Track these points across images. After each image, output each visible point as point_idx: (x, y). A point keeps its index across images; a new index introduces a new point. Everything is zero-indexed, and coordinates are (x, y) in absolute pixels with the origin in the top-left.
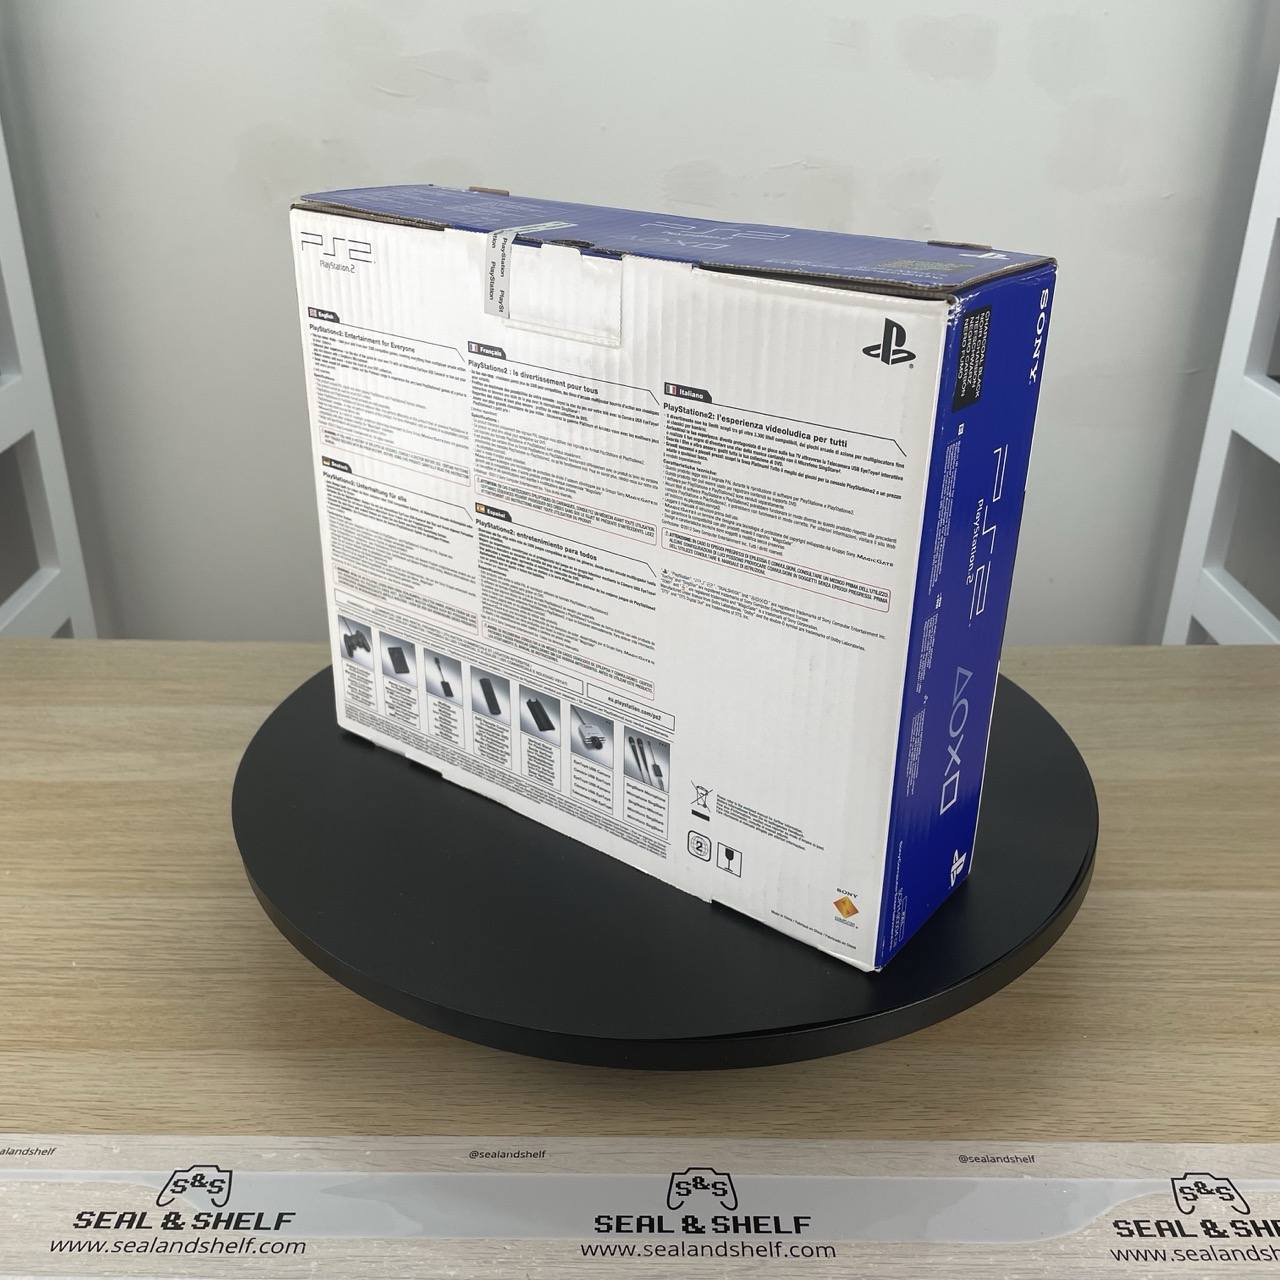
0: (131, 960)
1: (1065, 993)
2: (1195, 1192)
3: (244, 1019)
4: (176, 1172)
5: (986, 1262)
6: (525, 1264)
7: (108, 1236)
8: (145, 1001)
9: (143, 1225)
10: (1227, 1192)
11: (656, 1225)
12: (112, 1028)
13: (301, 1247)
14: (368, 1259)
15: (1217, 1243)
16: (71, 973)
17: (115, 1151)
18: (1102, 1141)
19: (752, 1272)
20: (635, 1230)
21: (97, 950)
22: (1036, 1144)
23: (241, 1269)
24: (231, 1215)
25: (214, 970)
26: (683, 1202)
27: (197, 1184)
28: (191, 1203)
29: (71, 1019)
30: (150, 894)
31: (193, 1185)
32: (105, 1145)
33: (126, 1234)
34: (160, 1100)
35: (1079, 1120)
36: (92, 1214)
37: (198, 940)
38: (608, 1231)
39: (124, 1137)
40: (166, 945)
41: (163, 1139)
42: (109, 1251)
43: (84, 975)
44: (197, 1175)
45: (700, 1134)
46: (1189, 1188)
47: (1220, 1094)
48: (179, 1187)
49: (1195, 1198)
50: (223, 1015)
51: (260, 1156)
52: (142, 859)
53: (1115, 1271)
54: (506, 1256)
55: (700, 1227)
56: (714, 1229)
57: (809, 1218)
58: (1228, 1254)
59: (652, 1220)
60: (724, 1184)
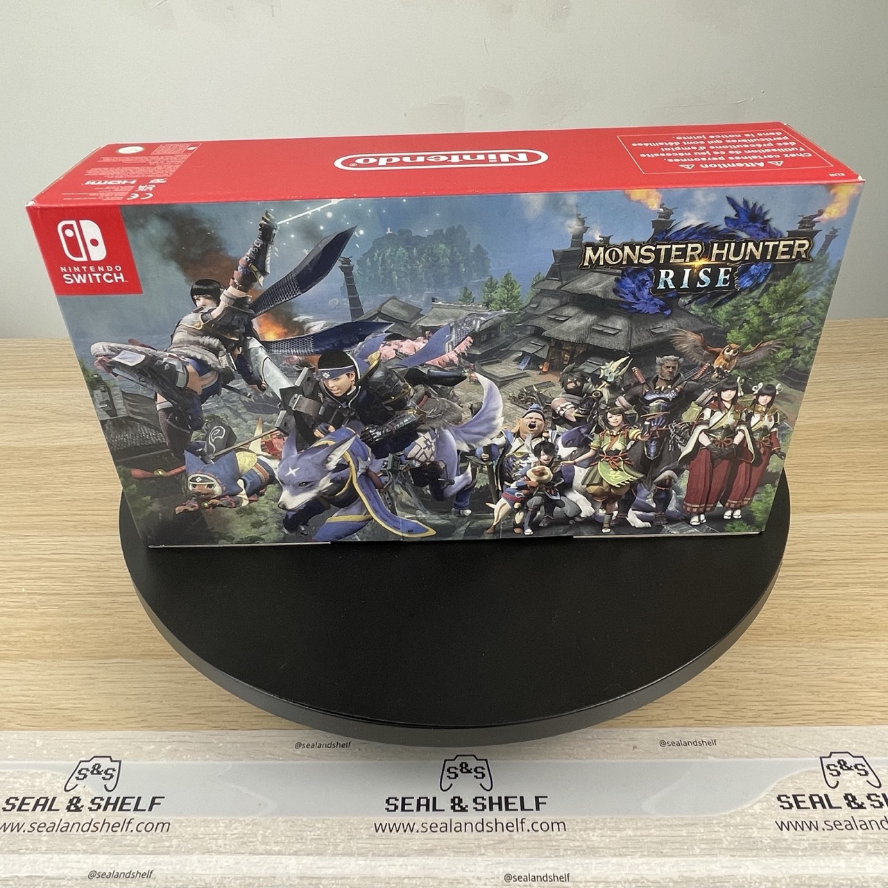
0: (63, 586)
2: (839, 769)
4: (81, 762)
5: (680, 833)
7: (27, 818)
8: (70, 620)
9: (53, 808)
10: (863, 769)
11: (430, 805)
12: (45, 642)
13: (166, 826)
14: (215, 836)
15: (857, 814)
17: (37, 746)
18: (767, 726)
19: (502, 846)
20: (415, 809)
21: (41, 578)
22: (717, 729)
23: (121, 846)
24: (118, 799)
26: (452, 785)
27: (95, 772)
28: (89, 789)
29: (17, 635)
30: (82, 534)
31: (92, 773)
32: (31, 739)
33: (42, 816)
34: (76, 701)
35: (747, 707)
36: (17, 799)
37: (114, 570)
38: (395, 810)
39: (47, 733)
40: (89, 574)
41: (74, 735)
42: (26, 831)
43: (31, 599)
44: (96, 764)
46: (835, 766)
47: (854, 683)
48: (81, 774)
49: (839, 773)
50: (124, 631)
51: (142, 748)
52: (78, 506)
53: (779, 840)
54: (318, 832)
55: (464, 806)
56: (474, 808)
57: (547, 797)
58: (865, 824)
59: (428, 801)
60: (483, 768)
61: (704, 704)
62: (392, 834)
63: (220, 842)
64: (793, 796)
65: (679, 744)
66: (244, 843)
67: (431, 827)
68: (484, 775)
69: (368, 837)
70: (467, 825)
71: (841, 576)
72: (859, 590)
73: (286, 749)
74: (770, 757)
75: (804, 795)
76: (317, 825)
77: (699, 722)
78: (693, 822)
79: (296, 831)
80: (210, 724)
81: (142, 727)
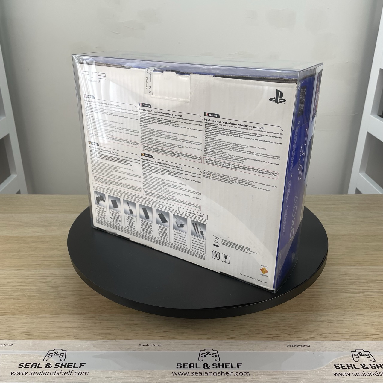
0: (37, 288)
1: (319, 296)
2: (359, 356)
3: (70, 306)
4: (49, 351)
5: (295, 376)
6: (155, 378)
7: (29, 370)
8: (40, 300)
9: (39, 367)
10: (368, 355)
11: (195, 366)
12: (30, 308)
13: (87, 373)
14: (108, 377)
15: (366, 371)
16: (19, 292)
17: (31, 345)
18: (330, 340)
19: (224, 380)
20: (189, 367)
21: (26, 285)
22: (310, 341)
23: (68, 380)
24: (66, 364)
25: (62, 291)
26: (203, 359)
27: (56, 354)
28: (54, 360)
29: (18, 306)
30: (43, 269)
31: (54, 355)
32: (28, 343)
33: (34, 370)
34: (45, 330)
35: (323, 334)
37: (57, 282)
38: (180, 368)
39: (34, 341)
40: (47, 284)
41: (45, 341)
42: (29, 375)
43: (23, 293)
44: (56, 352)
45: (208, 339)
46: (357, 354)
47: (366, 326)
49: (359, 357)
50: (64, 305)
51: (75, 346)
52: (40, 259)
53: (334, 379)
54: (150, 375)
55: (208, 367)
56: (213, 367)
57: (242, 364)
58: (369, 374)
59: (194, 365)
60: (216, 354)
61: (305, 332)
62: (179, 376)
63: (109, 379)
65: (295, 346)
66: (119, 379)
67: (195, 374)
68: (216, 356)
69: (170, 377)
70: (210, 373)
71: (361, 289)
72: (369, 294)
73: (135, 346)
74: (332, 351)
76: (149, 373)
77: (302, 339)
78: (300, 373)
79: (141, 375)
80: (103, 338)
81: (75, 339)
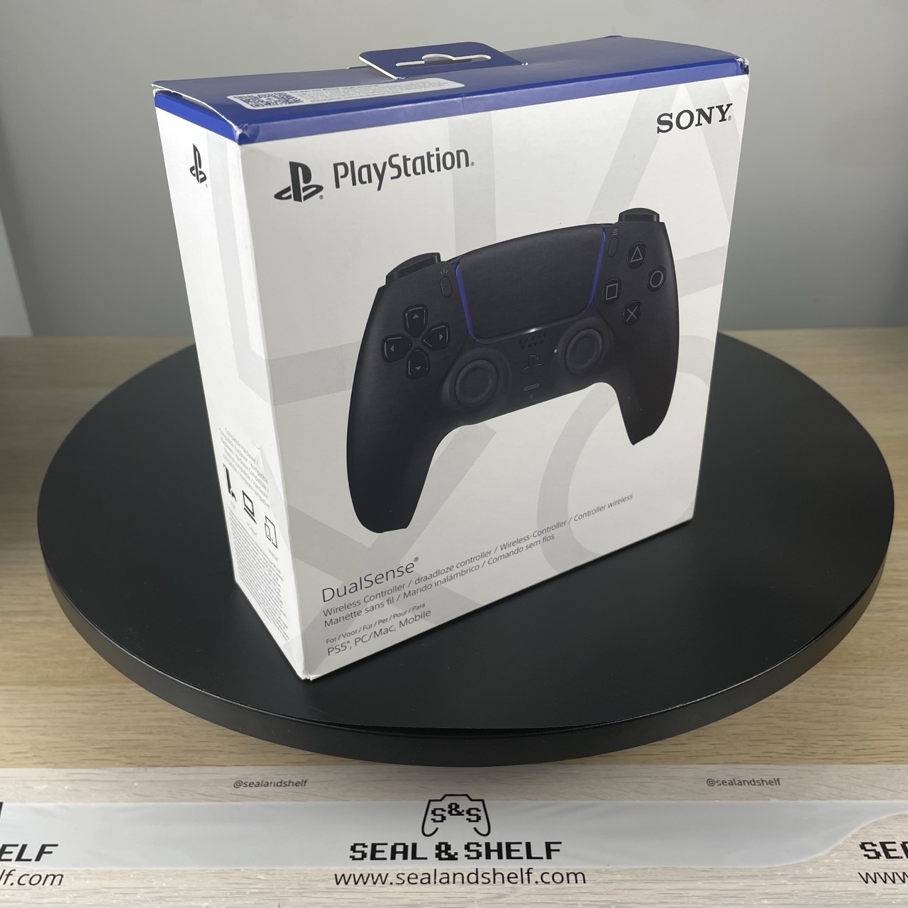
3: (36, 657)
5: (735, 886)
6: (277, 894)
11: (410, 852)
13: (58, 879)
14: (123, 891)
18: (844, 763)
20: (389, 857)
22: (781, 767)
26: (437, 829)
38: (362, 859)
51: (32, 788)
53: (862, 894)
54: (260, 886)
55: (453, 854)
56: (466, 856)
57: (560, 843)
59: (406, 847)
60: (478, 810)
61: (763, 738)
62: (357, 887)
63: (127, 897)
64: (880, 843)
65: (731, 783)
66: (161, 898)
67: (409, 878)
68: (479, 818)
69: (326, 890)
70: (457, 876)
73: (222, 788)
74: (850, 799)
75: (894, 843)
76: (260, 877)
77: (756, 758)
78: (751, 874)
79: (232, 884)
80: (124, 760)
81: (34, 764)
